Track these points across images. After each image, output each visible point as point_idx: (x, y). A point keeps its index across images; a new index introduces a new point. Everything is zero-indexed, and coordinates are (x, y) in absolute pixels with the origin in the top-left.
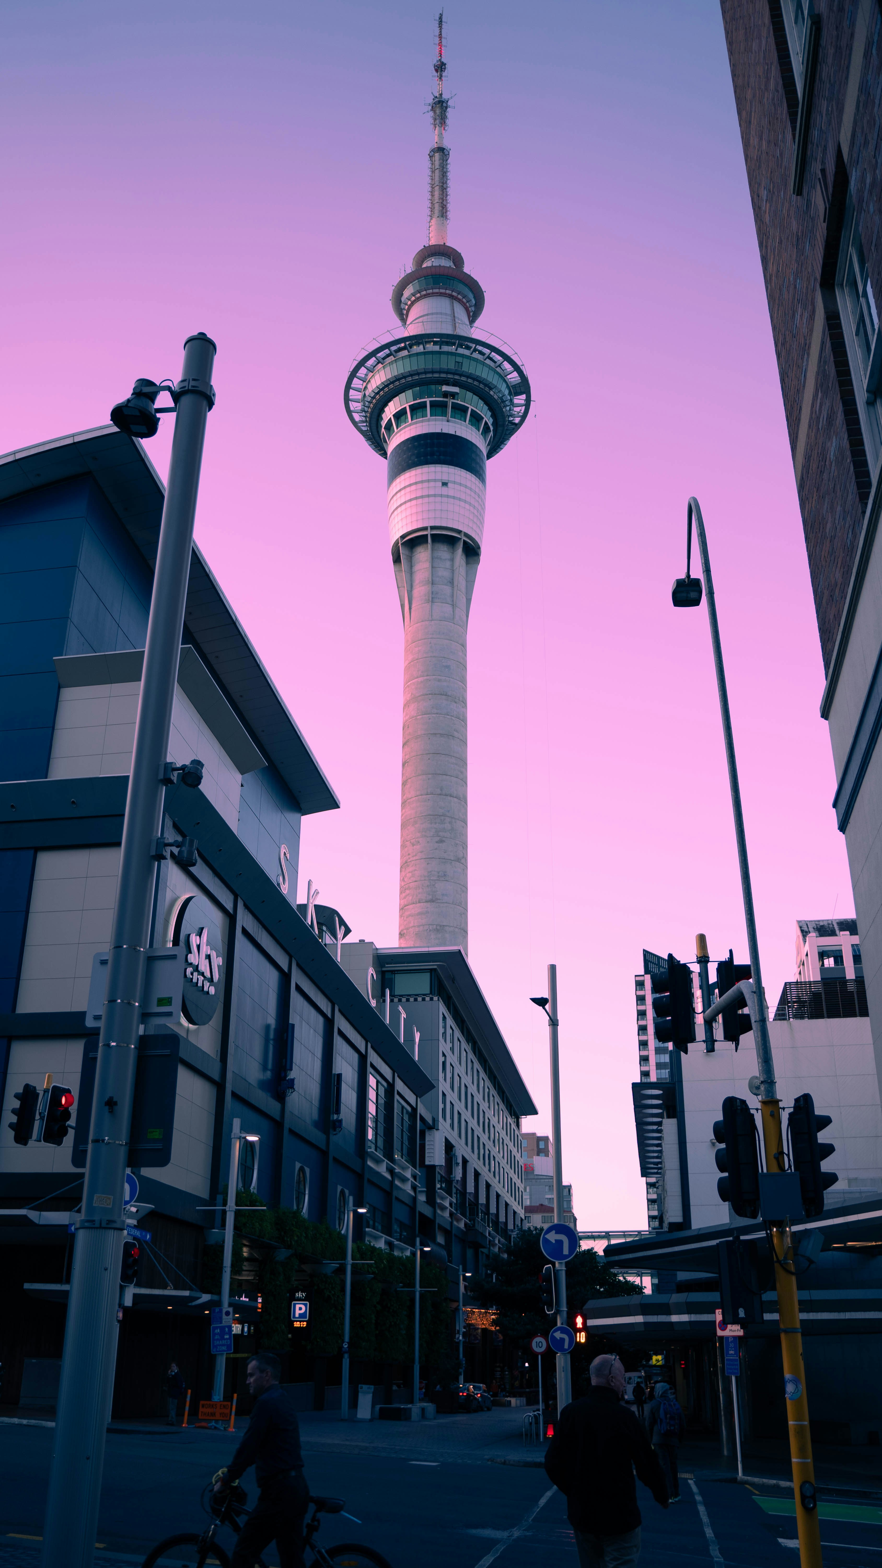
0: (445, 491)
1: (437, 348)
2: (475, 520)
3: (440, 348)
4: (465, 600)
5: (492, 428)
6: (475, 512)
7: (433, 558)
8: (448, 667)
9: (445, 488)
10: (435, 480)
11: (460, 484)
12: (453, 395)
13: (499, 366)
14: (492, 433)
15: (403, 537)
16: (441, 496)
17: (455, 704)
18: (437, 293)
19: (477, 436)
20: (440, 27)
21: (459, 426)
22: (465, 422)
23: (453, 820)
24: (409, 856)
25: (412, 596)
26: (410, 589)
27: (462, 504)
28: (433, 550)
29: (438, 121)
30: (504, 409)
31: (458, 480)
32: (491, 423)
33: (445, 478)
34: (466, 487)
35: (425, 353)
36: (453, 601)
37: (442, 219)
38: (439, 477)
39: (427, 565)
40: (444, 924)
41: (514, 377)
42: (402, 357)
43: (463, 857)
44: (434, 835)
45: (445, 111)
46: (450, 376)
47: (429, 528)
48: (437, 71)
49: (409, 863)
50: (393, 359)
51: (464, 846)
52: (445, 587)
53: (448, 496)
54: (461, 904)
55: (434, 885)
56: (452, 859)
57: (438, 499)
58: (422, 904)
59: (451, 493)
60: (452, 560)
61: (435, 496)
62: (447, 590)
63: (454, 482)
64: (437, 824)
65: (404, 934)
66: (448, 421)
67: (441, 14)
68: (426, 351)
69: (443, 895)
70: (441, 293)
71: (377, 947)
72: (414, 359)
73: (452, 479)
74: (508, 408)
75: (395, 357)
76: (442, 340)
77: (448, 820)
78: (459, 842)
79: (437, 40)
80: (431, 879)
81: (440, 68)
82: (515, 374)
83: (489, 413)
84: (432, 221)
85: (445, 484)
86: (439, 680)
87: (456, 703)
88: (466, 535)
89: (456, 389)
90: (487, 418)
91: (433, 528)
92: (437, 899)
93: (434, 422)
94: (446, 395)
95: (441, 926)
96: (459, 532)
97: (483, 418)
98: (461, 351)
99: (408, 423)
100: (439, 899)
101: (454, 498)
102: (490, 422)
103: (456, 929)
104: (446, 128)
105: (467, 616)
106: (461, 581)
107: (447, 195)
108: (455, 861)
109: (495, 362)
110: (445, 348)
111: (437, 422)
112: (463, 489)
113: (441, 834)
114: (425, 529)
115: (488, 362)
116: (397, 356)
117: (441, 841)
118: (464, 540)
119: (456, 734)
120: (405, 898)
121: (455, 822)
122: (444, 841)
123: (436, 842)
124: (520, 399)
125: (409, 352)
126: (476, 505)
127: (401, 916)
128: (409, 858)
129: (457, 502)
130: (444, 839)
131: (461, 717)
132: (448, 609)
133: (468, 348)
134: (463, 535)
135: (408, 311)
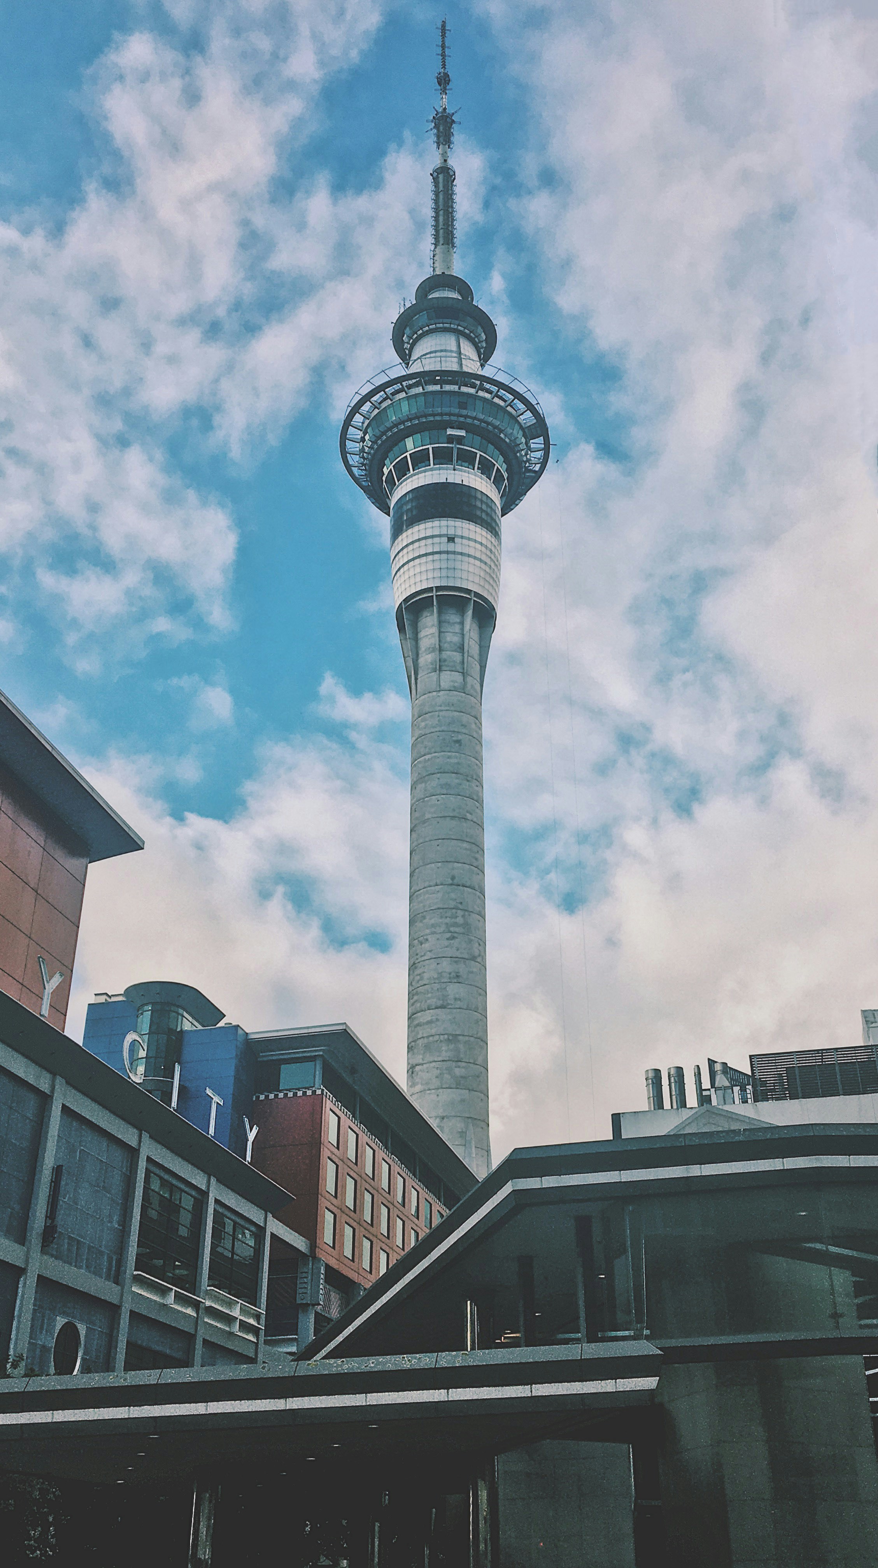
0: (451, 547)
1: (437, 388)
2: (488, 578)
3: (441, 388)
4: (478, 667)
5: (506, 475)
6: (488, 570)
7: (440, 622)
8: (458, 742)
9: (451, 545)
10: (440, 536)
11: (469, 539)
12: (459, 440)
13: (510, 405)
14: (506, 481)
15: (406, 600)
16: (447, 552)
17: (468, 783)
18: (440, 328)
19: (488, 485)
20: (443, 35)
21: (467, 474)
22: (474, 470)
23: (466, 913)
24: (417, 957)
25: (417, 665)
26: (415, 657)
27: (472, 560)
28: (440, 613)
29: (441, 139)
30: (518, 454)
31: (465, 534)
32: (505, 470)
33: (451, 532)
34: (475, 541)
35: (425, 394)
36: (464, 669)
37: (447, 246)
38: (444, 532)
39: (434, 630)
40: (458, 1033)
41: (527, 418)
42: (400, 399)
43: (479, 956)
44: (444, 931)
45: (450, 128)
46: (453, 418)
47: (434, 589)
48: (440, 84)
49: (416, 965)
50: (390, 402)
51: (482, 942)
52: (455, 653)
53: (454, 553)
54: (478, 1009)
55: (445, 988)
56: (466, 957)
57: (444, 556)
58: (431, 1011)
59: (459, 549)
60: (462, 623)
61: (440, 553)
62: (457, 656)
63: (462, 537)
64: (448, 918)
65: (412, 1047)
66: (454, 470)
67: (443, 21)
68: (426, 391)
69: (455, 999)
70: (445, 328)
71: (247, 1032)
72: (413, 401)
73: (459, 533)
74: (523, 453)
75: (391, 400)
76: (443, 378)
77: (460, 913)
78: (473, 938)
79: (440, 51)
80: (442, 981)
81: (444, 81)
82: (529, 414)
83: (501, 459)
84: (436, 250)
85: (451, 539)
86: (449, 757)
87: (468, 781)
88: (477, 595)
89: (462, 433)
90: (500, 465)
91: (438, 588)
92: (448, 1004)
93: (438, 472)
94: (451, 439)
95: (453, 1035)
96: (468, 591)
97: (495, 465)
98: (464, 389)
99: (410, 474)
100: (452, 1005)
101: (461, 554)
102: (503, 469)
103: (472, 1038)
104: (451, 147)
105: (482, 686)
106: (472, 646)
107: (453, 220)
108: (470, 960)
109: (505, 401)
110: (447, 388)
111: (441, 471)
112: (472, 544)
113: (452, 929)
114: (430, 590)
115: (496, 400)
116: (394, 399)
117: (453, 938)
118: (474, 600)
119: (469, 816)
120: (413, 1005)
121: (469, 915)
122: (457, 938)
123: (447, 939)
124: (537, 443)
125: (406, 394)
126: (488, 561)
127: (409, 1026)
128: (417, 959)
129: (466, 559)
130: (455, 935)
131: (475, 798)
132: (458, 677)
133: (473, 386)
134: (473, 595)
135: (411, 350)
